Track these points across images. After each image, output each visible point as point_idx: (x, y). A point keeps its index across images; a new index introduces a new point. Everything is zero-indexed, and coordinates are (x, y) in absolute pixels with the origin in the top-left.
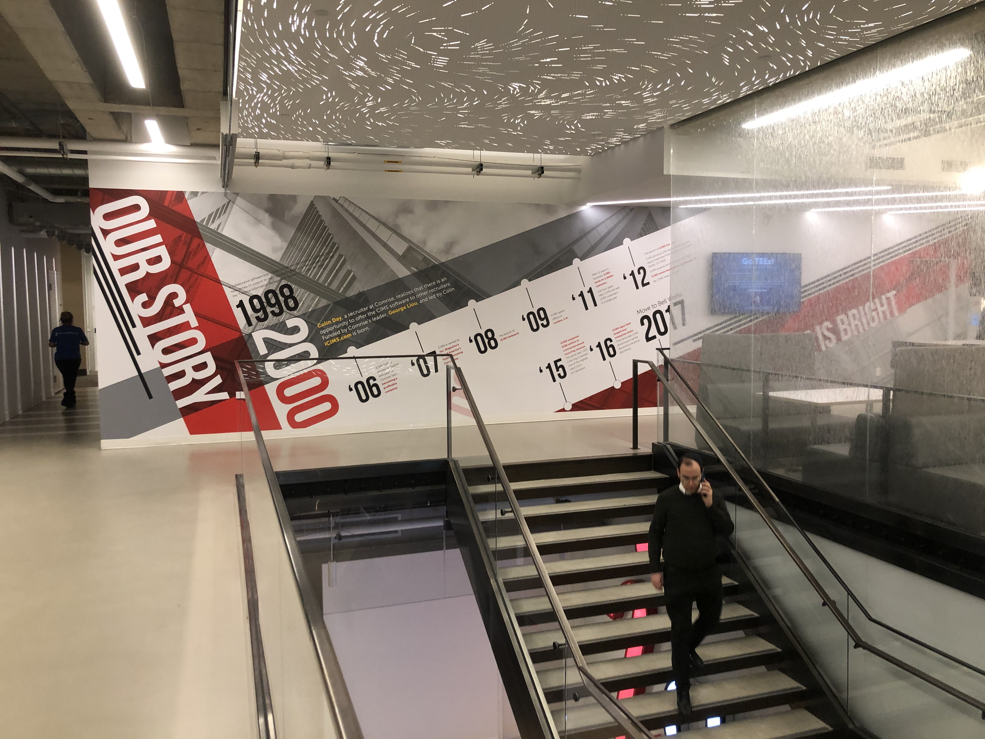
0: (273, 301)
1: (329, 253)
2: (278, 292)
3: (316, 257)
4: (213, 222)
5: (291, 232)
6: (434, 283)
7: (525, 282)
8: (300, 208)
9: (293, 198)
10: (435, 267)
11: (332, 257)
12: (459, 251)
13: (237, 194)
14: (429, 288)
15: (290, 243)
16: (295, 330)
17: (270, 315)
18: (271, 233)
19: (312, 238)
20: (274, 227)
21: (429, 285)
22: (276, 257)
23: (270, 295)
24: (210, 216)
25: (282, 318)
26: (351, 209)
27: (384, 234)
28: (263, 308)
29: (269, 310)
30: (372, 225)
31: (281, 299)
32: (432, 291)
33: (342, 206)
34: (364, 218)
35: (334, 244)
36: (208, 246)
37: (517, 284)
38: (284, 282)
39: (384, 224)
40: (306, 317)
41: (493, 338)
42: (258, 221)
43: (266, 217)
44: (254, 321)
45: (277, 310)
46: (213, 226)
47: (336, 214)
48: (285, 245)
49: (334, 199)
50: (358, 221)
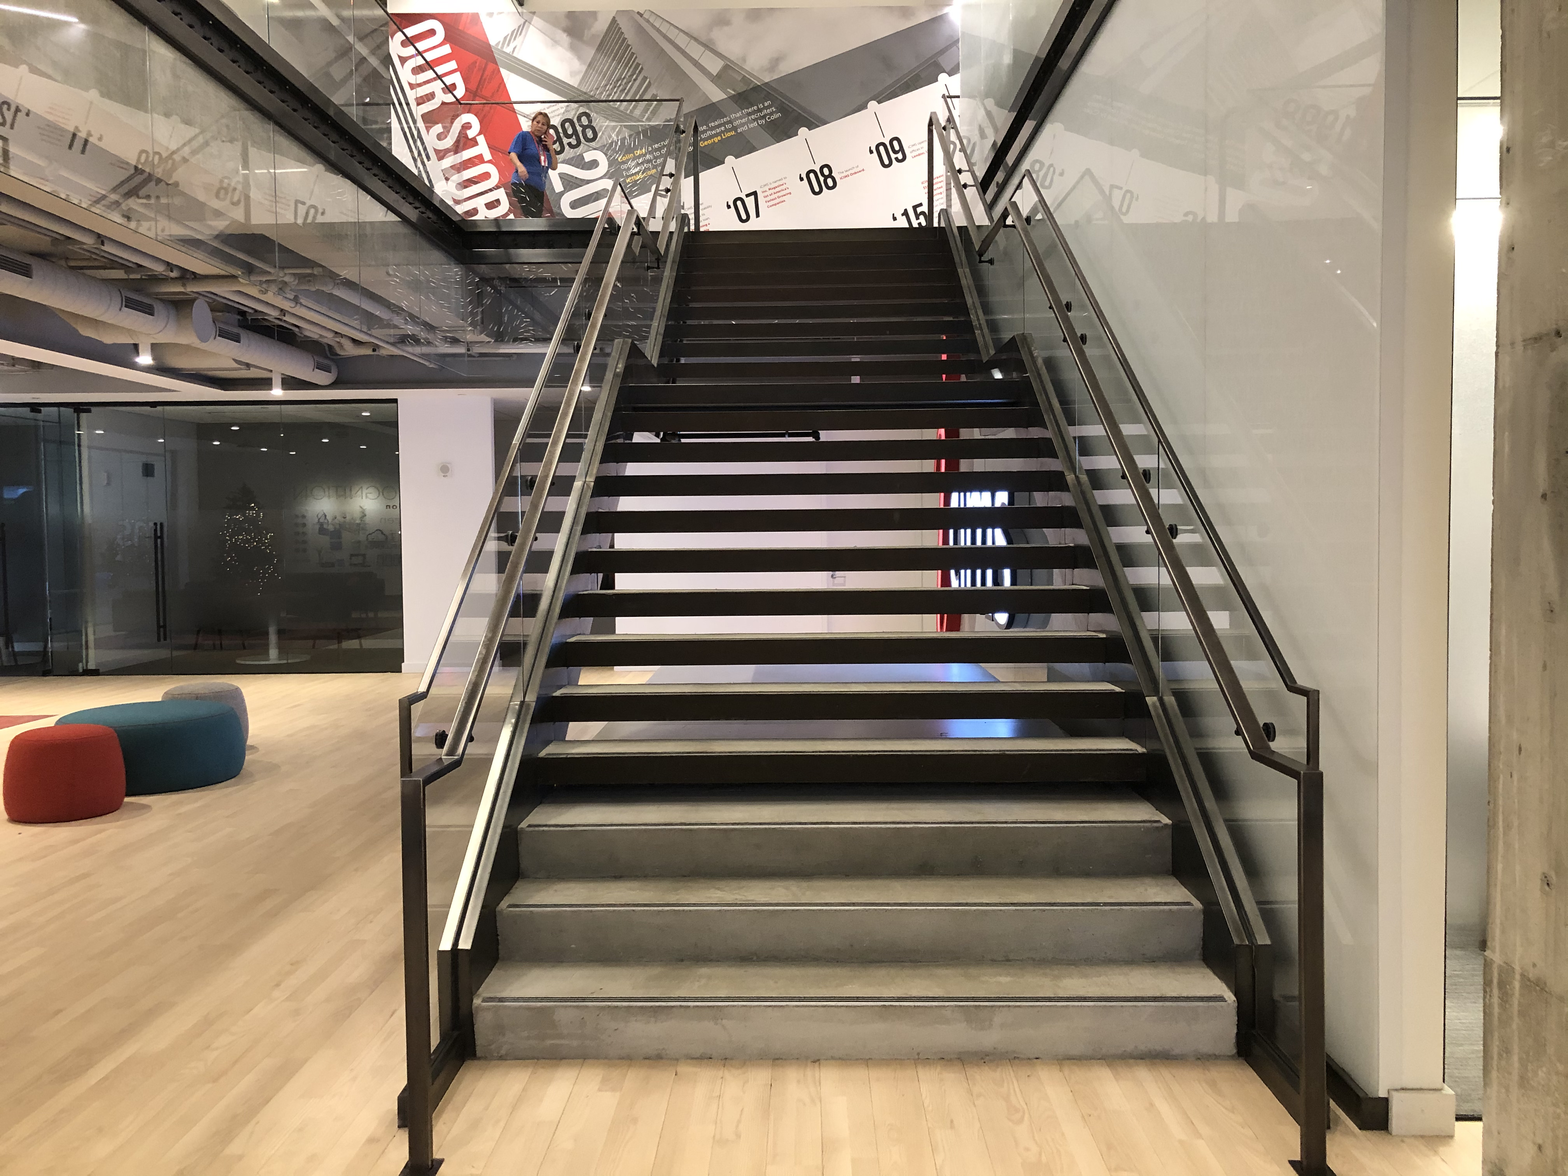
0: (570, 131)
1: (632, 75)
2: (575, 120)
3: (618, 81)
4: (508, 45)
5: (590, 52)
6: (755, 108)
7: (873, 104)
8: (601, 26)
9: (594, 15)
10: (756, 89)
11: (635, 80)
12: (787, 68)
13: (534, 13)
14: (749, 114)
15: (590, 65)
16: (594, 164)
17: (567, 147)
18: (569, 55)
19: (613, 60)
20: (573, 48)
21: (750, 110)
22: (574, 82)
23: (567, 125)
24: (505, 38)
25: (579, 151)
26: (657, 24)
27: (695, 51)
30: (681, 41)
31: (579, 129)
32: (753, 117)
33: (648, 21)
34: (672, 34)
35: (638, 65)
36: (504, 72)
37: (863, 107)
38: (581, 110)
39: (696, 40)
40: (606, 149)
41: (830, 175)
42: (556, 42)
43: (564, 38)
45: (573, 141)
46: (508, 50)
47: (640, 31)
48: (584, 68)
49: (638, 13)
50: (665, 37)
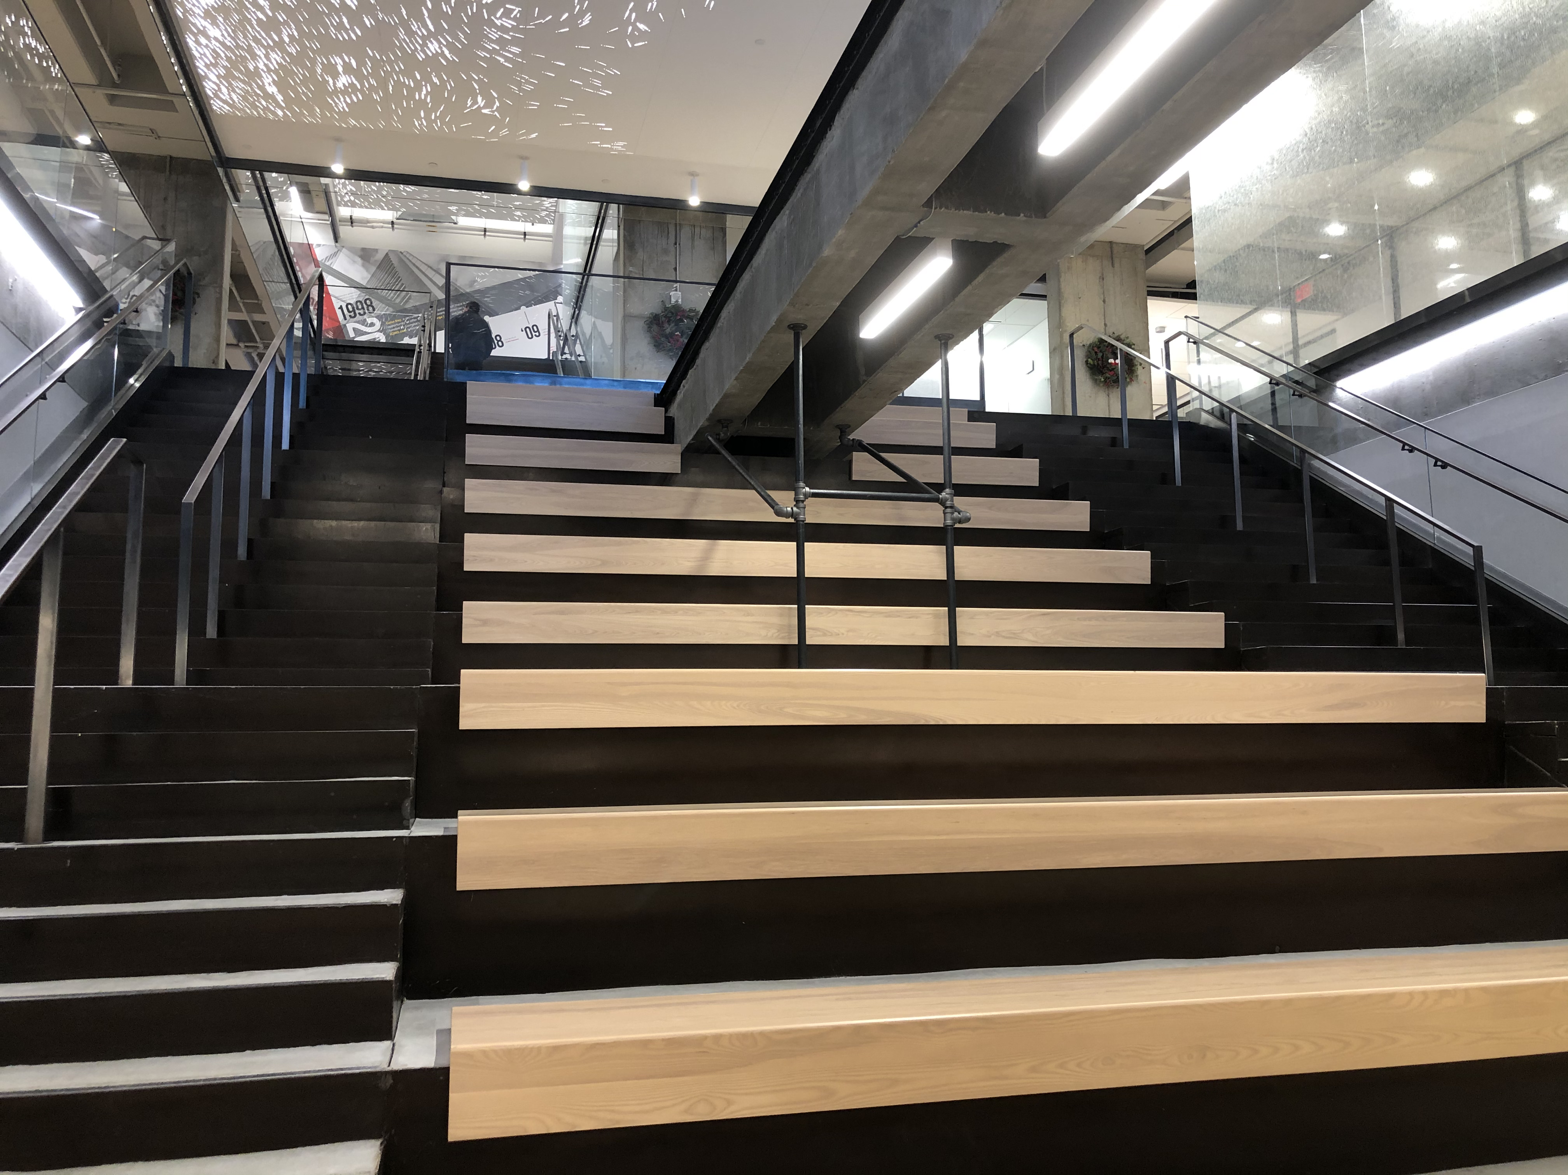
0: (360, 307)
1: (396, 282)
2: (363, 302)
3: (388, 284)
4: (328, 261)
5: (373, 269)
6: (461, 304)
7: (523, 308)
8: (380, 256)
9: (376, 250)
10: (462, 294)
11: (397, 284)
12: (478, 286)
13: (343, 247)
14: (458, 307)
15: (372, 276)
16: (372, 325)
17: (358, 315)
18: (362, 269)
19: (386, 273)
20: (363, 266)
21: (458, 305)
22: (364, 283)
23: (359, 303)
24: (327, 258)
25: (365, 317)
26: (410, 258)
27: (430, 273)
28: (354, 310)
29: (357, 312)
30: (424, 268)
31: (365, 306)
32: (460, 308)
33: (405, 256)
34: (418, 264)
35: (399, 277)
37: (518, 308)
38: (367, 297)
39: (431, 268)
40: (379, 317)
41: (500, 340)
42: (354, 262)
43: (359, 260)
44: (348, 317)
45: (362, 312)
46: (328, 264)
47: (401, 261)
48: (369, 276)
49: (401, 252)
50: (414, 265)
